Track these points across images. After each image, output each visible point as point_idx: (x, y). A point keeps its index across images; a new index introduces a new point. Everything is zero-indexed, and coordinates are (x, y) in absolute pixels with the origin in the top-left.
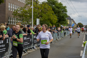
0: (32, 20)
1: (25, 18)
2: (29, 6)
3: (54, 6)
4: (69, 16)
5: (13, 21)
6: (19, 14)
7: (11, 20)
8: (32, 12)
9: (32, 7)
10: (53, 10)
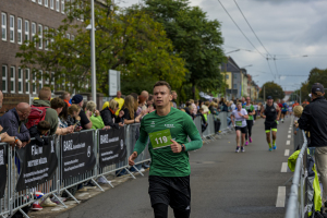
0: (90, 78)
1: (63, 68)
2: (79, 24)
3: (172, 20)
4: (230, 59)
5: (20, 80)
6: (41, 53)
7: (13, 79)
8: (90, 44)
9: (92, 26)
10: (171, 35)
